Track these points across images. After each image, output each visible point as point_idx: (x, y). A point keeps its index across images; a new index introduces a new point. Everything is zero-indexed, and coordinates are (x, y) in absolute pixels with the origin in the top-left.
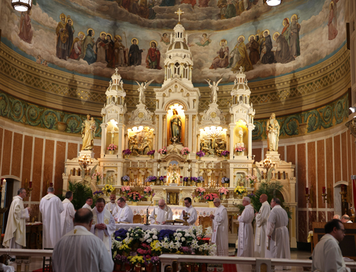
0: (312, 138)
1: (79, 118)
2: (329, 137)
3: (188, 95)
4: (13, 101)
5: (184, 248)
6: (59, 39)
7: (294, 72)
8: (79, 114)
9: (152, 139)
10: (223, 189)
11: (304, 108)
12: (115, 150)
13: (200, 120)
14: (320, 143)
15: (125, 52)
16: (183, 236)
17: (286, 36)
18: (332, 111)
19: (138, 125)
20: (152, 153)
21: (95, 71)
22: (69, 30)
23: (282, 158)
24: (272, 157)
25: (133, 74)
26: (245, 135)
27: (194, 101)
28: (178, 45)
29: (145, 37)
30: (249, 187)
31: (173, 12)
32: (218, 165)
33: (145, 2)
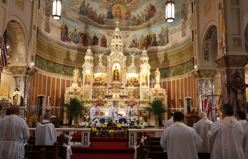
0: (174, 79)
1: (71, 68)
2: (182, 78)
3: (122, 59)
4: (43, 60)
5: (131, 126)
6: (62, 32)
7: (166, 50)
9: (105, 78)
10: (137, 100)
11: (170, 66)
12: (89, 83)
13: (127, 70)
15: (91, 39)
16: (130, 121)
17: (163, 35)
18: (183, 67)
19: (99, 72)
20: (106, 85)
21: (77, 47)
22: (66, 28)
23: (161, 87)
24: (157, 86)
25: (95, 49)
26: (146, 77)
27: (125, 62)
28: (117, 37)
29: (100, 33)
30: (148, 99)
31: (112, 22)
32: (135, 90)
33: (100, 17)
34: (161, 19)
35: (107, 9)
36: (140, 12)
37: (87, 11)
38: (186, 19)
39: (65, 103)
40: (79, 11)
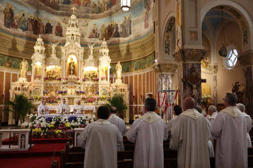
0: (136, 73)
1: (18, 60)
2: (144, 73)
3: (78, 51)
5: (82, 125)
6: (5, 16)
7: (128, 42)
8: (18, 58)
9: (60, 72)
10: (96, 97)
11: (133, 59)
12: (40, 77)
13: (84, 63)
14: (140, 75)
15: (43, 27)
16: (81, 119)
17: (125, 25)
18: (146, 61)
19: (52, 65)
20: (60, 79)
21: (26, 36)
22: (11, 12)
23: (123, 82)
24: (118, 82)
25: (48, 38)
26: (106, 71)
27: (81, 54)
28: (73, 25)
29: (54, 19)
30: (108, 96)
31: (69, 8)
32: (93, 85)
33: (54, 1)
38: (149, 9)
39: (11, 100)
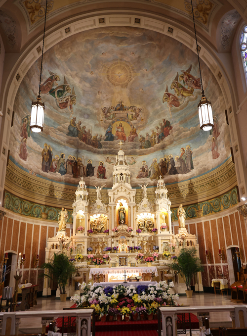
0: (206, 219)
1: (55, 210)
2: (219, 217)
3: (129, 193)
4: (14, 199)
5: (158, 299)
6: (43, 159)
7: (190, 179)
8: (55, 207)
9: (106, 222)
10: (155, 254)
11: (199, 201)
12: (82, 230)
13: (137, 209)
15: (84, 168)
16: (155, 290)
17: (184, 158)
18: (220, 201)
19: (97, 213)
20: (107, 232)
21: (65, 180)
22: (50, 153)
23: (188, 231)
24: (183, 231)
25: (89, 182)
27: (133, 197)
28: (121, 163)
29: (96, 159)
30: (172, 252)
31: (113, 144)
32: (150, 238)
33: (95, 138)
34: (180, 138)
35: (105, 128)
36: (150, 129)
37: (78, 131)
38: (217, 134)
39: (47, 262)
40: (68, 131)
